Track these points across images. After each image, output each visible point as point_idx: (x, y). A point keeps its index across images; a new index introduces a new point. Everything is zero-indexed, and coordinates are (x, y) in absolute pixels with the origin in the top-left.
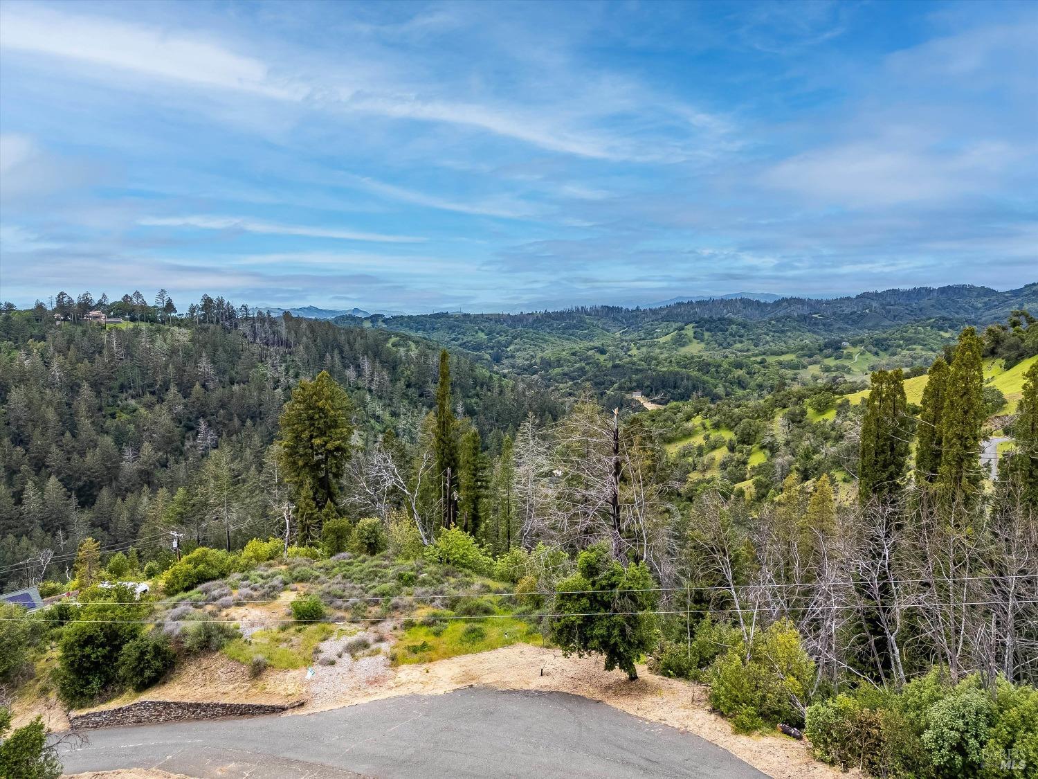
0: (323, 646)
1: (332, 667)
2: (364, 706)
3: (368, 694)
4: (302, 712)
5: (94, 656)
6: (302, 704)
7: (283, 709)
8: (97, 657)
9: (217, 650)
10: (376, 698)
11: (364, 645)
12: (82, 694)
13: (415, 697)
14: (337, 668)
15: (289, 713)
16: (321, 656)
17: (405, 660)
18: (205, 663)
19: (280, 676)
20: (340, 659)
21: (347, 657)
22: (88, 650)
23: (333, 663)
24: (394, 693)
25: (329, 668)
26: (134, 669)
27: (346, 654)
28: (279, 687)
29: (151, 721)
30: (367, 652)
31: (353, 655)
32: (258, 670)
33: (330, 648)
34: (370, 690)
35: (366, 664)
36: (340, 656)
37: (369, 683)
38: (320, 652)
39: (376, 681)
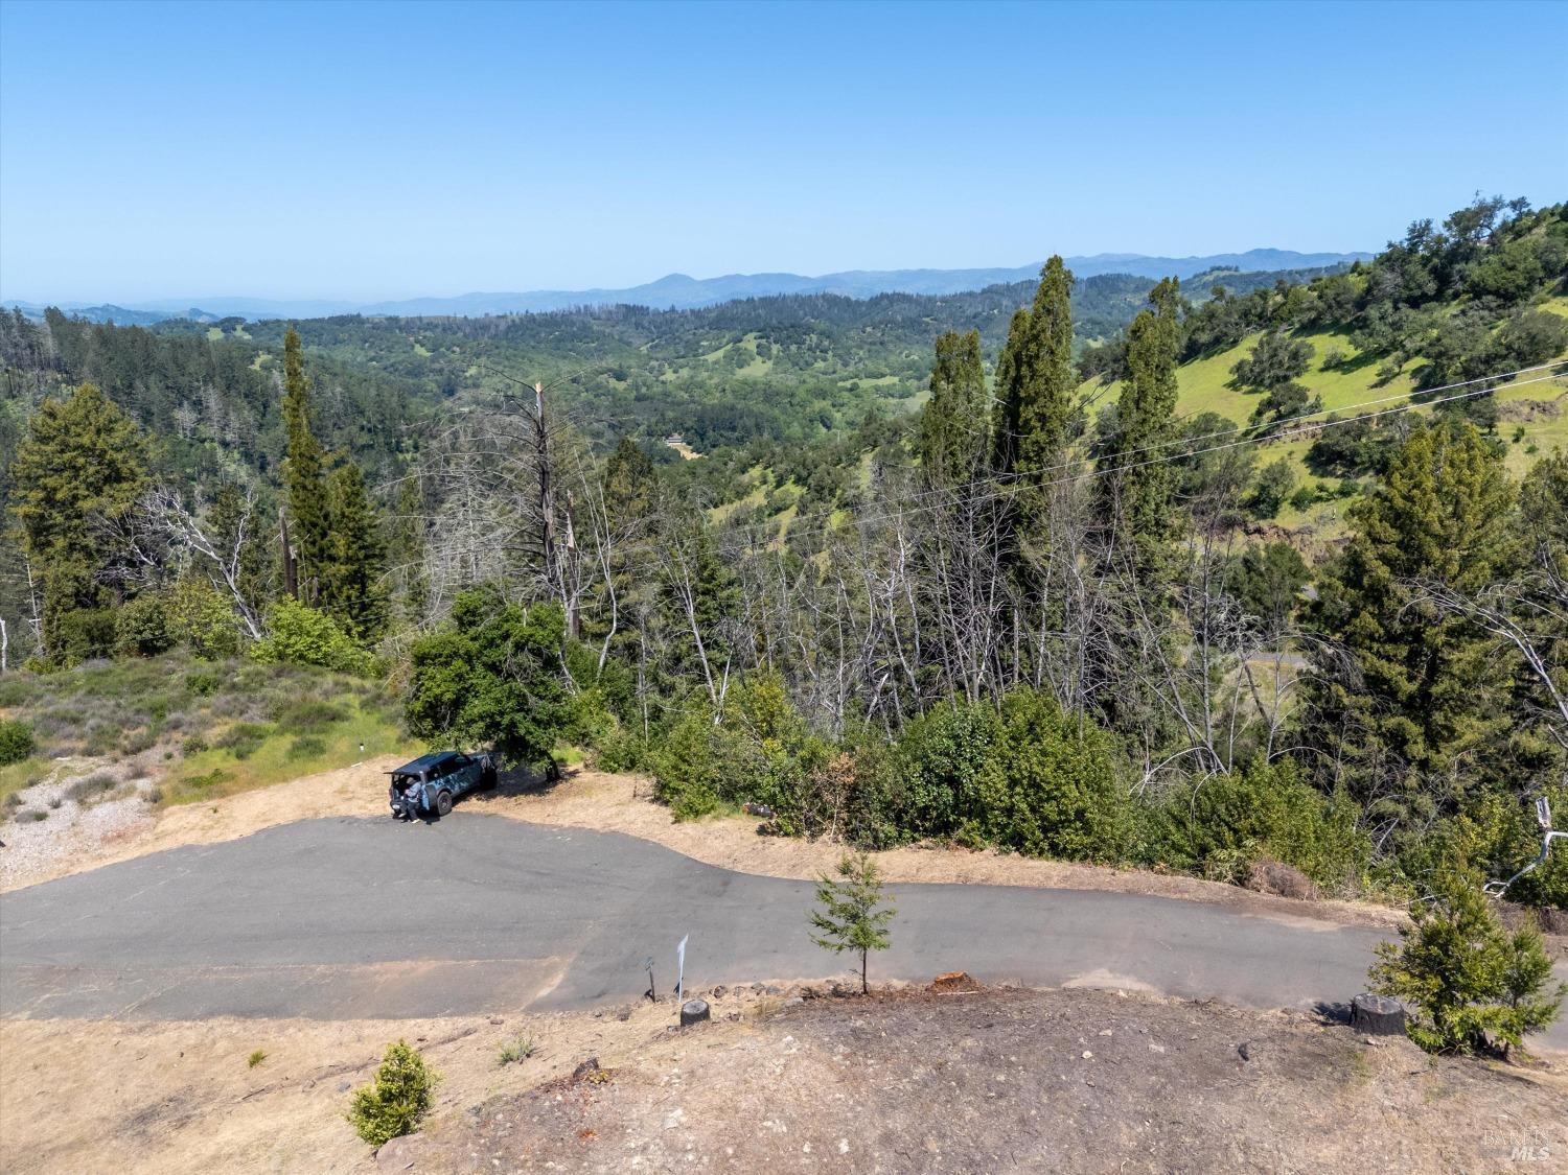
0: (23, 795)
1: (40, 823)
2: (91, 874)
3: (100, 857)
10: (117, 860)
11: (106, 784)
13: (188, 849)
14: (48, 825)
16: (21, 809)
17: (178, 797)
20: (56, 811)
21: (70, 807)
23: (41, 817)
24: (149, 849)
25: (34, 827)
27: (69, 803)
30: (108, 794)
31: (81, 802)
33: (35, 798)
34: (107, 850)
35: (105, 813)
36: (56, 805)
37: (106, 840)
38: (20, 803)
39: (119, 836)
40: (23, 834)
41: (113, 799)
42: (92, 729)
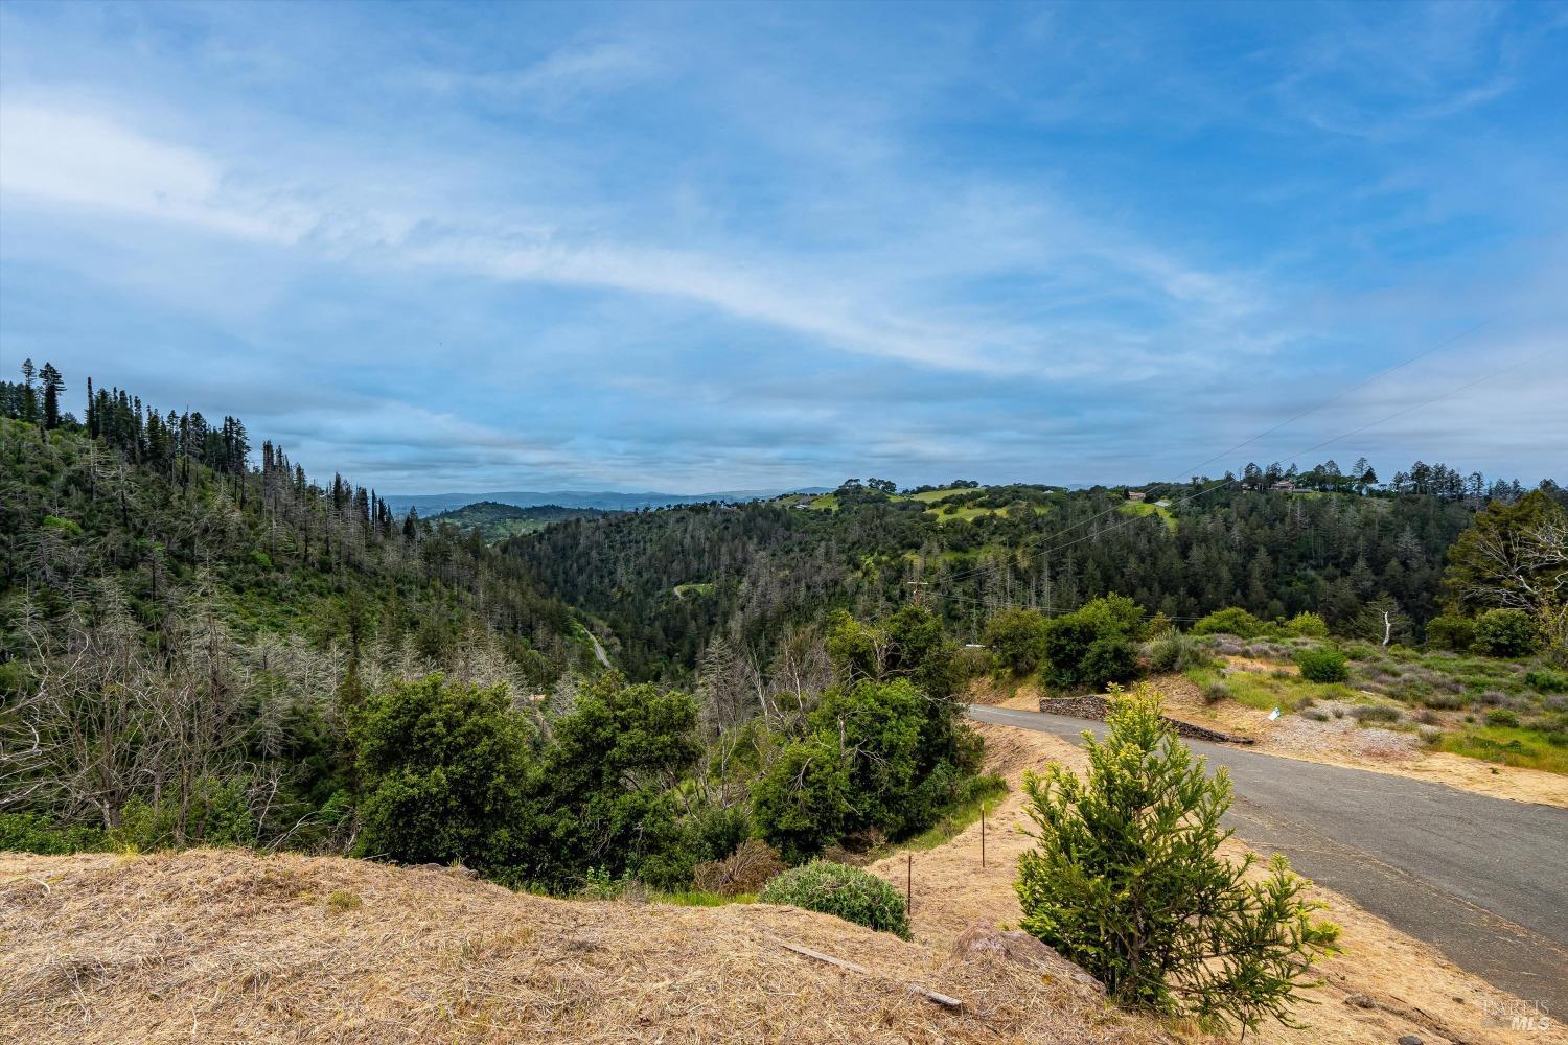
1: (1319, 723)
2: (1340, 771)
3: (1354, 762)
4: (1247, 749)
5: (1068, 648)
6: (1251, 743)
7: (1222, 739)
8: (1071, 650)
9: (1179, 672)
10: (1368, 770)
11: (1389, 716)
12: (1056, 684)
14: (1325, 726)
15: (1227, 746)
16: (1310, 710)
18: (1165, 680)
19: (1239, 710)
20: (1336, 719)
21: (1350, 721)
22: (1063, 641)
23: (1322, 719)
24: (1404, 774)
25: (1313, 723)
26: (1093, 665)
27: (1351, 718)
28: (1228, 719)
29: (1096, 719)
30: (1389, 725)
31: (1362, 722)
32: (1214, 698)
33: (1325, 707)
34: (1364, 760)
35: (1378, 734)
36: (1339, 716)
37: (1368, 753)
38: (1311, 705)
39: (1382, 755)
40: (1302, 724)
41: (1392, 729)
42: (1405, 681)
